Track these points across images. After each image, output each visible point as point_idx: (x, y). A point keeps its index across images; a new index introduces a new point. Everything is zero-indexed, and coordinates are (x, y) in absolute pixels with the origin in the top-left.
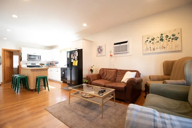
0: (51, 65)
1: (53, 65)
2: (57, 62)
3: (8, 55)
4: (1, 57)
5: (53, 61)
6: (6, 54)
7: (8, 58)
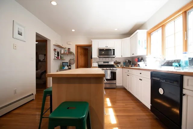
0: (130, 63)
1: (133, 64)
2: (140, 58)
3: (82, 52)
4: (75, 54)
5: (133, 55)
6: (79, 50)
7: (83, 56)
